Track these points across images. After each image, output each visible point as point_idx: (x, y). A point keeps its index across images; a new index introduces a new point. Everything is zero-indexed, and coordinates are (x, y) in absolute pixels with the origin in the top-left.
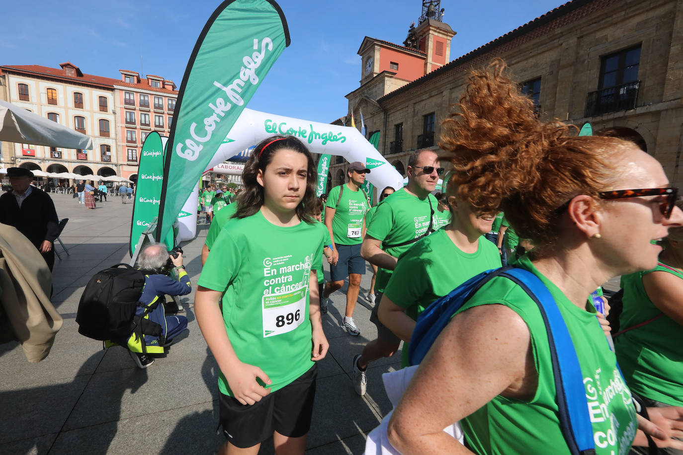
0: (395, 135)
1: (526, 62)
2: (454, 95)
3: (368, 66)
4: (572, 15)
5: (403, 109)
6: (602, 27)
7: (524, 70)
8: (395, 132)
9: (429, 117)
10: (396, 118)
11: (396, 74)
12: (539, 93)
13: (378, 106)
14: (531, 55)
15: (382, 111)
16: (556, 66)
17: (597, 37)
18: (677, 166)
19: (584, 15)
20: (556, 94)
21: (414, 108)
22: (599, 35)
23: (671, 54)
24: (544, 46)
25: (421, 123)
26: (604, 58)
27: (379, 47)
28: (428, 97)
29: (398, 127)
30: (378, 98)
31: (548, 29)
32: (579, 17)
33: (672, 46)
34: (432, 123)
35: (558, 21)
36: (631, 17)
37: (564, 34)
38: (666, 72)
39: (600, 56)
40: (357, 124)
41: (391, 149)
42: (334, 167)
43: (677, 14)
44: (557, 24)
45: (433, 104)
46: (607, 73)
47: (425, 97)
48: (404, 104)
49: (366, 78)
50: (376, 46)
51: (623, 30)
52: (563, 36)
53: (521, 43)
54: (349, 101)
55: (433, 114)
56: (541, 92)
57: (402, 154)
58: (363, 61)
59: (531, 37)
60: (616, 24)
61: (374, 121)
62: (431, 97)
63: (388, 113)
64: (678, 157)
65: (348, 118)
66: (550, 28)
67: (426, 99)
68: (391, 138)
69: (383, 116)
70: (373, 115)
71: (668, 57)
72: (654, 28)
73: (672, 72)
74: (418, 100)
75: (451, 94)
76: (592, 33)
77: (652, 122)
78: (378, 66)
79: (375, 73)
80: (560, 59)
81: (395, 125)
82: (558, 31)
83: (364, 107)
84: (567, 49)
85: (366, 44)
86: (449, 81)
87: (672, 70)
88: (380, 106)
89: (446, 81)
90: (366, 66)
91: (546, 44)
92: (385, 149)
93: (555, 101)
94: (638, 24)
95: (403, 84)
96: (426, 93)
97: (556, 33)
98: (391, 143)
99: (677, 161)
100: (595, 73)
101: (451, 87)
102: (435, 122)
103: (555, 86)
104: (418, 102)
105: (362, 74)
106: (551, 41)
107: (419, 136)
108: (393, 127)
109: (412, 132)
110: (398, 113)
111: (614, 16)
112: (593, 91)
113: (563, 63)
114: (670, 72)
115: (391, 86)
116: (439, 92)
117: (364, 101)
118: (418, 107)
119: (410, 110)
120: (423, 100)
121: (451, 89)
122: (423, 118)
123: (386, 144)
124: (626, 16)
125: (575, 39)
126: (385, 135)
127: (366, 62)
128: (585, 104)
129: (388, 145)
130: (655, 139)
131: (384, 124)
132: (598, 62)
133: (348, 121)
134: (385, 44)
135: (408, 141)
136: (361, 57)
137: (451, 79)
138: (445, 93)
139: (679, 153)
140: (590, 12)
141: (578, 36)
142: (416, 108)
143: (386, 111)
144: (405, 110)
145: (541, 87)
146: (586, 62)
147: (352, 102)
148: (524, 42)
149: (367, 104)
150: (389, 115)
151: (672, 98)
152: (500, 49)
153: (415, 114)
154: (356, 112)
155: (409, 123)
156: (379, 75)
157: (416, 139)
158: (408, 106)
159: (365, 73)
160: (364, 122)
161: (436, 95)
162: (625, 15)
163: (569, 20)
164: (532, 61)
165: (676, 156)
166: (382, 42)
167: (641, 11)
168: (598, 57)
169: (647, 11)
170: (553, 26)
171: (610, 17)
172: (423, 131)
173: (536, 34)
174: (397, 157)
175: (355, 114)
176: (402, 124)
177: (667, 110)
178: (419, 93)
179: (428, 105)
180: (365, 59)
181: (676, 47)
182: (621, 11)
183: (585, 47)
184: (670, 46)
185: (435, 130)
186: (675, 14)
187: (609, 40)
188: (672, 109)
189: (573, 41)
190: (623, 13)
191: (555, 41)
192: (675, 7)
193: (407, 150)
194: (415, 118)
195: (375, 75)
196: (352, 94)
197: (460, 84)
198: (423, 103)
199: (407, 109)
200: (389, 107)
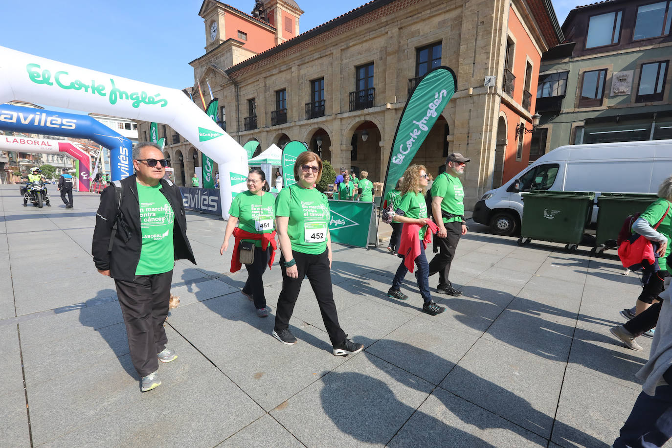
0: (248, 111)
1: (361, 45)
2: (302, 72)
3: (212, 31)
4: (393, 6)
5: (254, 82)
6: (415, 21)
7: (360, 53)
8: (248, 107)
9: (281, 93)
10: (248, 92)
11: (243, 44)
12: (373, 76)
13: (228, 77)
14: (364, 39)
15: (232, 83)
16: (385, 52)
17: (412, 30)
18: (468, 144)
19: (402, 7)
20: (386, 78)
21: (265, 82)
22: (414, 28)
23: (461, 51)
24: (374, 32)
25: (274, 98)
26: (419, 50)
27: (223, 11)
28: (276, 72)
29: (251, 101)
30: (226, 69)
31: (376, 15)
32: (399, 9)
33: (462, 45)
34: (284, 100)
35: (383, 10)
36: (434, 16)
37: (388, 23)
38: (459, 66)
39: (415, 47)
40: (207, 97)
41: (245, 125)
42: (185, 145)
43: (463, 18)
44: (383, 13)
45: (283, 80)
46: (421, 63)
47: (275, 71)
48: (255, 78)
49: (212, 44)
50: (219, 10)
51: (429, 26)
52: (387, 25)
53: (355, 26)
54: (195, 69)
55: (284, 90)
56: (374, 75)
57: (256, 131)
58: (206, 24)
59: (363, 22)
60: (424, 20)
61: (225, 94)
62: (281, 72)
63: (239, 87)
64: (468, 137)
65: (196, 89)
66: (378, 15)
67: (276, 74)
68: (245, 114)
69: (234, 90)
70: (223, 87)
71: (459, 55)
72: (449, 28)
73: (462, 67)
74: (268, 74)
75: (299, 70)
76: (410, 25)
77: (452, 107)
78: (224, 32)
79: (221, 41)
80: (387, 47)
81: (247, 100)
82: (384, 19)
83: (212, 77)
84: (391, 37)
85: (208, 5)
86: (297, 57)
87: (462, 65)
88: (230, 77)
89: (293, 56)
90: (210, 31)
91: (377, 30)
92: (239, 126)
93: (385, 85)
94: (439, 22)
95: (252, 55)
96: (275, 67)
97: (382, 21)
98: (245, 119)
99: (468, 140)
100: (412, 62)
101: (299, 64)
102: (287, 97)
103: (385, 71)
104: (267, 77)
105: (207, 40)
106: (379, 29)
107: (272, 113)
108: (246, 101)
109: (265, 108)
110: (249, 87)
111: (423, 13)
112: (412, 78)
113: (390, 50)
114: (461, 67)
115: (239, 56)
116: (287, 68)
117: (212, 71)
118: (269, 82)
119: (262, 84)
120: (273, 75)
121: (298, 65)
122: (275, 94)
123: (240, 121)
124: (431, 15)
125: (397, 29)
126: (238, 110)
127: (210, 26)
128: (407, 89)
129: (243, 122)
130: (454, 122)
131: (236, 99)
132: (414, 53)
133: (195, 93)
134: (230, 9)
135: (263, 118)
136: (204, 20)
137: (298, 54)
138: (293, 69)
139: (469, 133)
140: (406, 6)
141: (399, 27)
142: (267, 83)
143: (236, 84)
144: (256, 84)
145: (375, 71)
146: (406, 51)
147: (199, 71)
148: (358, 25)
149: (215, 74)
150: (240, 88)
151: (463, 88)
152: (339, 29)
153: (266, 89)
154: (203, 82)
155: (261, 98)
156: (225, 42)
157: (269, 115)
158: (258, 80)
159: (210, 38)
160: (213, 95)
161: (285, 70)
162: (430, 13)
163: (390, 10)
164: (366, 45)
165: (467, 137)
166: (226, 6)
167: (440, 12)
168: (414, 48)
169: (445, 12)
170: (379, 14)
171: (420, 13)
172: (276, 106)
173: (367, 19)
174: (252, 134)
175: (203, 85)
176: (254, 99)
177: (460, 98)
178: (268, 66)
179: (279, 81)
180: (209, 22)
181: (464, 46)
182: (428, 9)
183: (404, 37)
184: (460, 45)
185: (287, 106)
186: (462, 18)
187: (421, 34)
188: (463, 98)
189: (395, 30)
190: (429, 11)
191: (383, 29)
192: (462, 12)
193: (262, 126)
194: (267, 93)
195: (221, 42)
196: (197, 62)
197: (307, 61)
198: (274, 78)
199: (258, 82)
200: (239, 79)
